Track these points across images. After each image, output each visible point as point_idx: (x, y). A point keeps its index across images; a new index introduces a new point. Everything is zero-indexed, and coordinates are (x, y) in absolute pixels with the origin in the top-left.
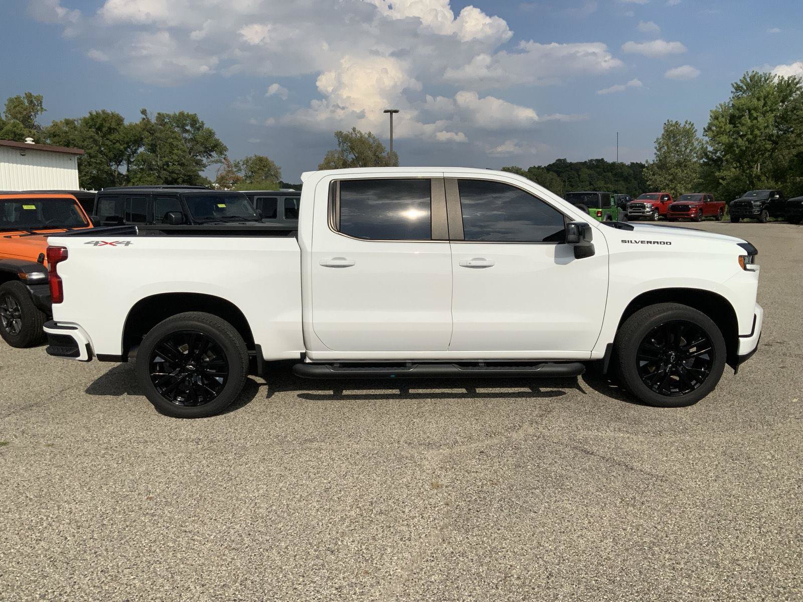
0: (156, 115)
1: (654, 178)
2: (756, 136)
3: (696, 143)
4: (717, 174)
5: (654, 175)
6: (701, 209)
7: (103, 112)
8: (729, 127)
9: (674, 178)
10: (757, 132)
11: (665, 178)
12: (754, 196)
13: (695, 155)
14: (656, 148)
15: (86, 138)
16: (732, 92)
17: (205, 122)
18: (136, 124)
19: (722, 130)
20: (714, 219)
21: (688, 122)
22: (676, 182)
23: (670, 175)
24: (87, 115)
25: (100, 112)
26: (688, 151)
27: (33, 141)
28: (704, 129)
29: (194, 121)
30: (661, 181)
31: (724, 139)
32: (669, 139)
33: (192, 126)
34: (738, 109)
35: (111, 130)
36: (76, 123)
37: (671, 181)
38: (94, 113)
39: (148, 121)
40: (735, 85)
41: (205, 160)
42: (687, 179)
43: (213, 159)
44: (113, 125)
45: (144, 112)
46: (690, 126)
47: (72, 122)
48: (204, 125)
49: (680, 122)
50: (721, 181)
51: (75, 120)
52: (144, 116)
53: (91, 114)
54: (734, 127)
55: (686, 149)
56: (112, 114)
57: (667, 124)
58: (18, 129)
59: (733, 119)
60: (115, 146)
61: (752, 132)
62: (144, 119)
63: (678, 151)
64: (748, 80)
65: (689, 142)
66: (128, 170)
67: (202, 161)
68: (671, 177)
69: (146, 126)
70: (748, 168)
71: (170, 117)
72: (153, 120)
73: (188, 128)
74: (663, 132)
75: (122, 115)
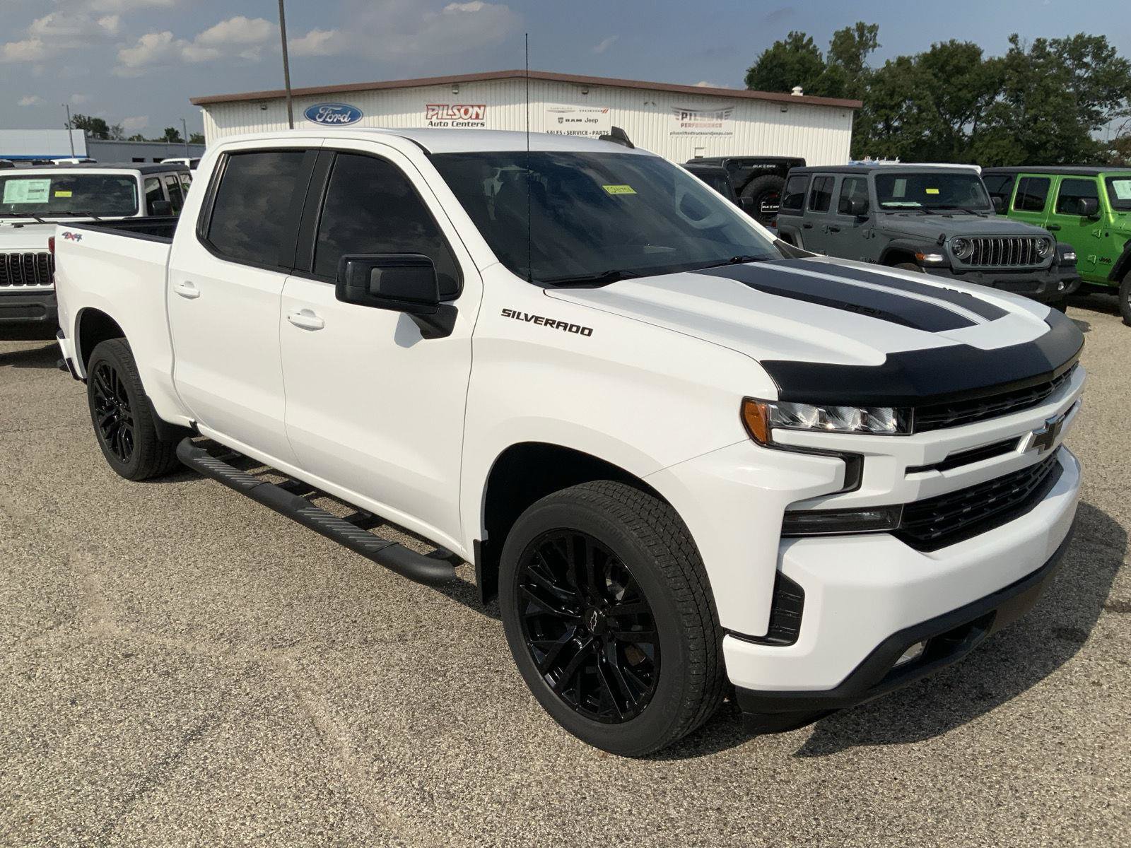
0: (1033, 42)
7: (952, 42)
15: (921, 83)
17: (1116, 49)
18: (1000, 60)
24: (928, 50)
25: (948, 43)
27: (801, 92)
29: (1099, 45)
33: (1096, 56)
35: (960, 71)
36: (913, 61)
38: (939, 46)
39: (1019, 53)
41: (1105, 111)
43: (1118, 110)
44: (963, 62)
45: (1014, 39)
47: (908, 60)
48: (1115, 53)
51: (911, 58)
52: (1013, 46)
53: (933, 47)
56: (967, 44)
58: (837, 74)
60: (960, 94)
62: (1012, 50)
66: (975, 129)
67: (1101, 113)
69: (1015, 61)
71: (1059, 44)
72: (1027, 52)
73: (1087, 59)
75: (980, 45)
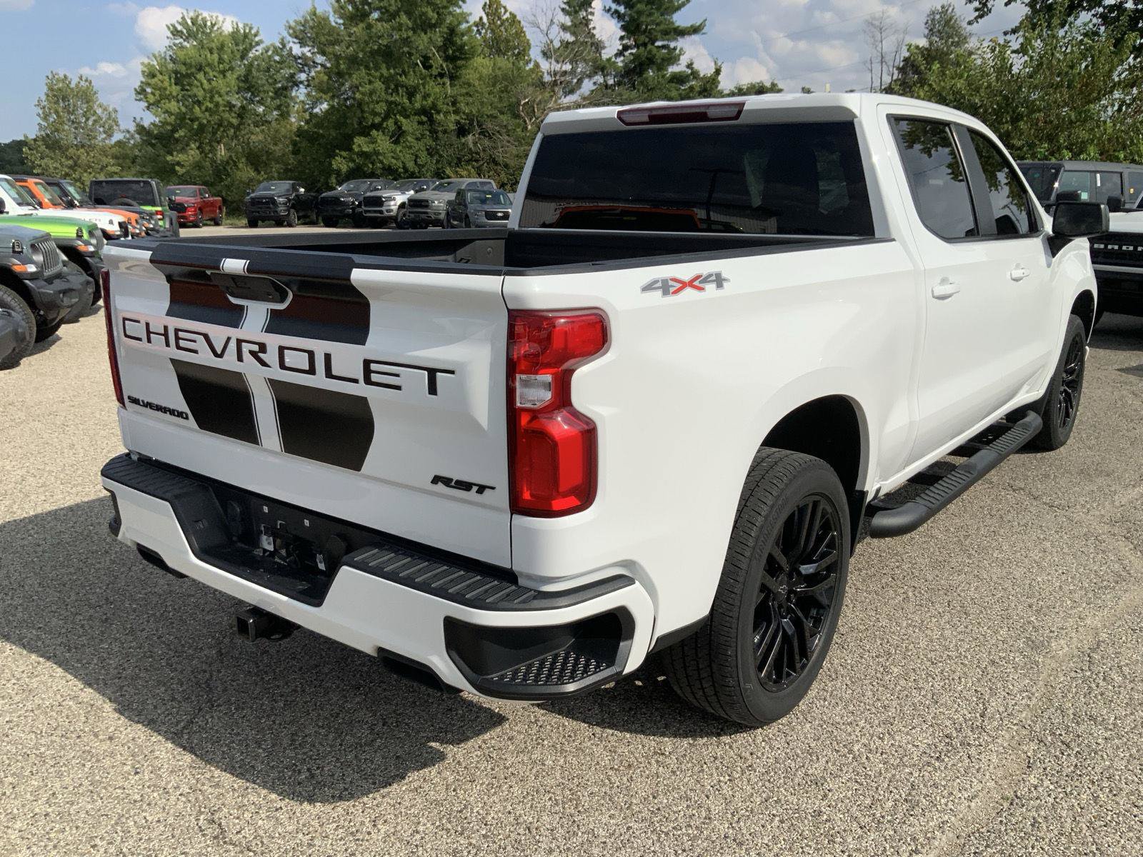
1: (43, 163)
2: (217, 105)
3: (99, 111)
4: (169, 158)
5: (42, 158)
6: (200, 209)
8: (175, 90)
9: (76, 164)
10: (217, 98)
11: (61, 164)
12: (273, 190)
13: (101, 129)
14: (39, 115)
16: (168, 38)
19: (168, 92)
20: (212, 223)
21: (84, 79)
22: (79, 169)
23: (68, 158)
26: (90, 122)
28: (135, 90)
30: (55, 168)
31: (173, 106)
32: (57, 103)
34: (185, 64)
37: (71, 167)
40: (171, 28)
42: (97, 166)
46: (87, 84)
49: (70, 76)
50: (177, 168)
54: (182, 90)
55: (87, 119)
57: (50, 77)
59: (179, 78)
61: (212, 97)
63: (73, 122)
64: (189, 22)
65: (90, 109)
68: (71, 162)
70: (210, 151)
74: (45, 89)
